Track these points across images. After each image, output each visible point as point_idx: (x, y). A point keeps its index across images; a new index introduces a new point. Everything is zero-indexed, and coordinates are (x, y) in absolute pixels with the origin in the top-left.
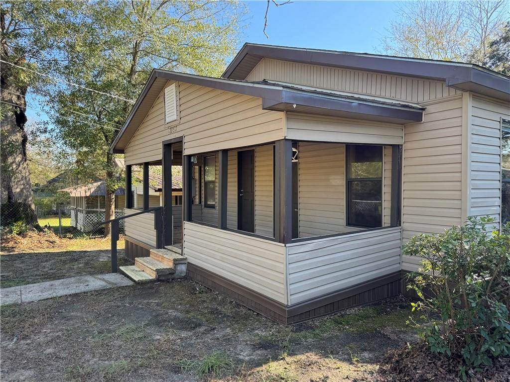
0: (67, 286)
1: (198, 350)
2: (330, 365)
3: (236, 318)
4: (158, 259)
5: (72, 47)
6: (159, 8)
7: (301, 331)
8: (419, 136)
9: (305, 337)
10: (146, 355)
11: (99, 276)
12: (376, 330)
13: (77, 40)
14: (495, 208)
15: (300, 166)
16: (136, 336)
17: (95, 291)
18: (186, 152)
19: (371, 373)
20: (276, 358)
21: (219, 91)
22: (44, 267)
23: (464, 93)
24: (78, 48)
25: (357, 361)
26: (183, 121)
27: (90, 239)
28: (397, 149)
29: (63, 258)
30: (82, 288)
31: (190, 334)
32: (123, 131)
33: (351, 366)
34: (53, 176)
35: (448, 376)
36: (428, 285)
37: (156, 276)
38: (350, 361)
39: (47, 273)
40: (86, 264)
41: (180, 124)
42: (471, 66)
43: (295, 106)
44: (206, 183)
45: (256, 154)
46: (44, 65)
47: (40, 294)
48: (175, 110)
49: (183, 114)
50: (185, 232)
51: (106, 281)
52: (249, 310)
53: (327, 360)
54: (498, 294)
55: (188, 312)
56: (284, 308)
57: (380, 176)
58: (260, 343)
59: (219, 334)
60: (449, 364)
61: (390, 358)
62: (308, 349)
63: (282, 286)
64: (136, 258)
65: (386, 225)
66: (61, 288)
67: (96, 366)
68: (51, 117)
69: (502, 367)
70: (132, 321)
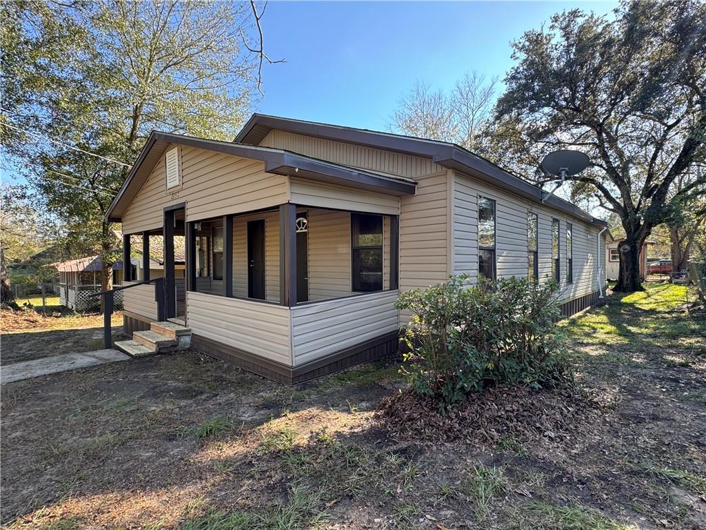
0: (48, 365)
1: (197, 416)
2: (330, 417)
3: (241, 383)
4: (158, 331)
5: (56, 103)
6: (162, 71)
7: (305, 389)
8: (413, 208)
9: (309, 395)
10: (138, 427)
11: (89, 353)
12: (374, 382)
13: (62, 95)
14: (473, 271)
15: (310, 235)
16: (128, 410)
17: (82, 368)
18: (189, 219)
19: (367, 419)
20: (277, 416)
21: (224, 155)
22: (21, 349)
23: (448, 170)
24: (63, 104)
25: (355, 410)
26: (185, 186)
27: (82, 316)
28: (394, 219)
29: (46, 338)
30: (66, 366)
31: (190, 402)
32: (119, 197)
33: (349, 415)
34: (37, 251)
35: (431, 414)
36: (416, 336)
37: (156, 350)
38: (349, 412)
39: (24, 355)
40: (76, 343)
41: (182, 190)
42: (453, 145)
43: (297, 170)
44: (214, 255)
45: (266, 224)
46: (19, 121)
47: (10, 376)
48: (177, 175)
49: (185, 179)
50: (188, 302)
51: (97, 358)
52: (255, 374)
53: (328, 413)
54: (470, 338)
55: (190, 381)
56: (288, 369)
57: (380, 244)
58: (264, 404)
59: (221, 399)
60: (432, 403)
61: (385, 405)
62: (311, 405)
63: (287, 348)
64: (134, 333)
65: (386, 289)
66: (38, 369)
67: (75, 445)
68: (31, 181)
69: (473, 401)
70: (125, 396)
